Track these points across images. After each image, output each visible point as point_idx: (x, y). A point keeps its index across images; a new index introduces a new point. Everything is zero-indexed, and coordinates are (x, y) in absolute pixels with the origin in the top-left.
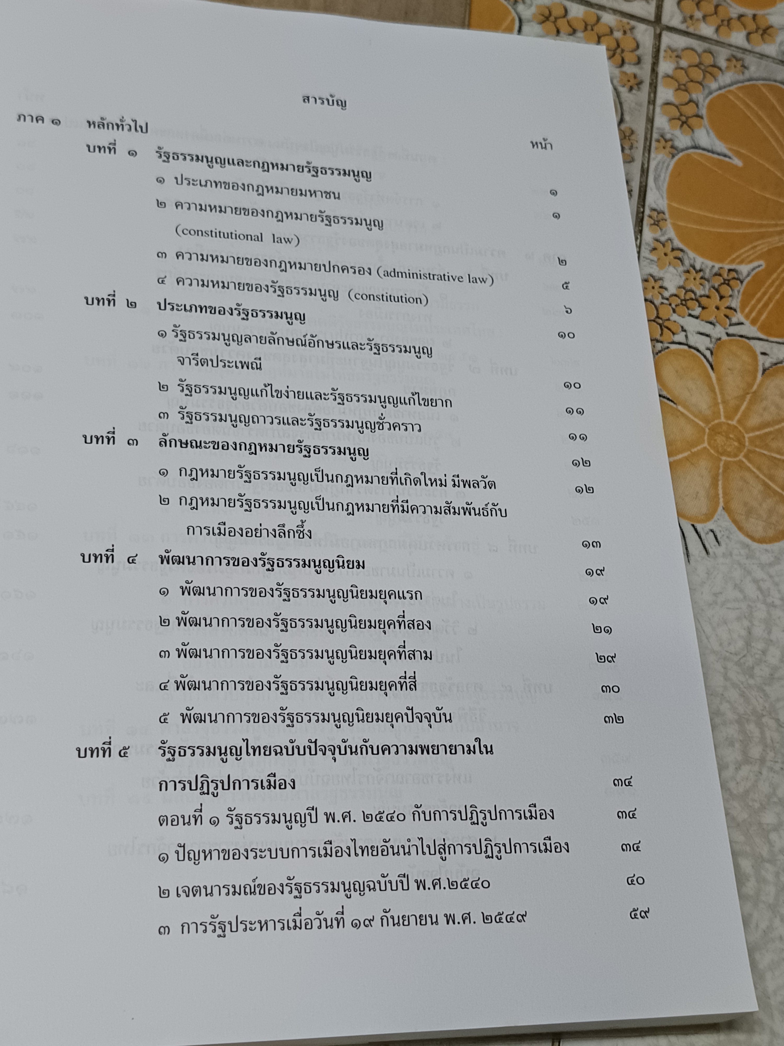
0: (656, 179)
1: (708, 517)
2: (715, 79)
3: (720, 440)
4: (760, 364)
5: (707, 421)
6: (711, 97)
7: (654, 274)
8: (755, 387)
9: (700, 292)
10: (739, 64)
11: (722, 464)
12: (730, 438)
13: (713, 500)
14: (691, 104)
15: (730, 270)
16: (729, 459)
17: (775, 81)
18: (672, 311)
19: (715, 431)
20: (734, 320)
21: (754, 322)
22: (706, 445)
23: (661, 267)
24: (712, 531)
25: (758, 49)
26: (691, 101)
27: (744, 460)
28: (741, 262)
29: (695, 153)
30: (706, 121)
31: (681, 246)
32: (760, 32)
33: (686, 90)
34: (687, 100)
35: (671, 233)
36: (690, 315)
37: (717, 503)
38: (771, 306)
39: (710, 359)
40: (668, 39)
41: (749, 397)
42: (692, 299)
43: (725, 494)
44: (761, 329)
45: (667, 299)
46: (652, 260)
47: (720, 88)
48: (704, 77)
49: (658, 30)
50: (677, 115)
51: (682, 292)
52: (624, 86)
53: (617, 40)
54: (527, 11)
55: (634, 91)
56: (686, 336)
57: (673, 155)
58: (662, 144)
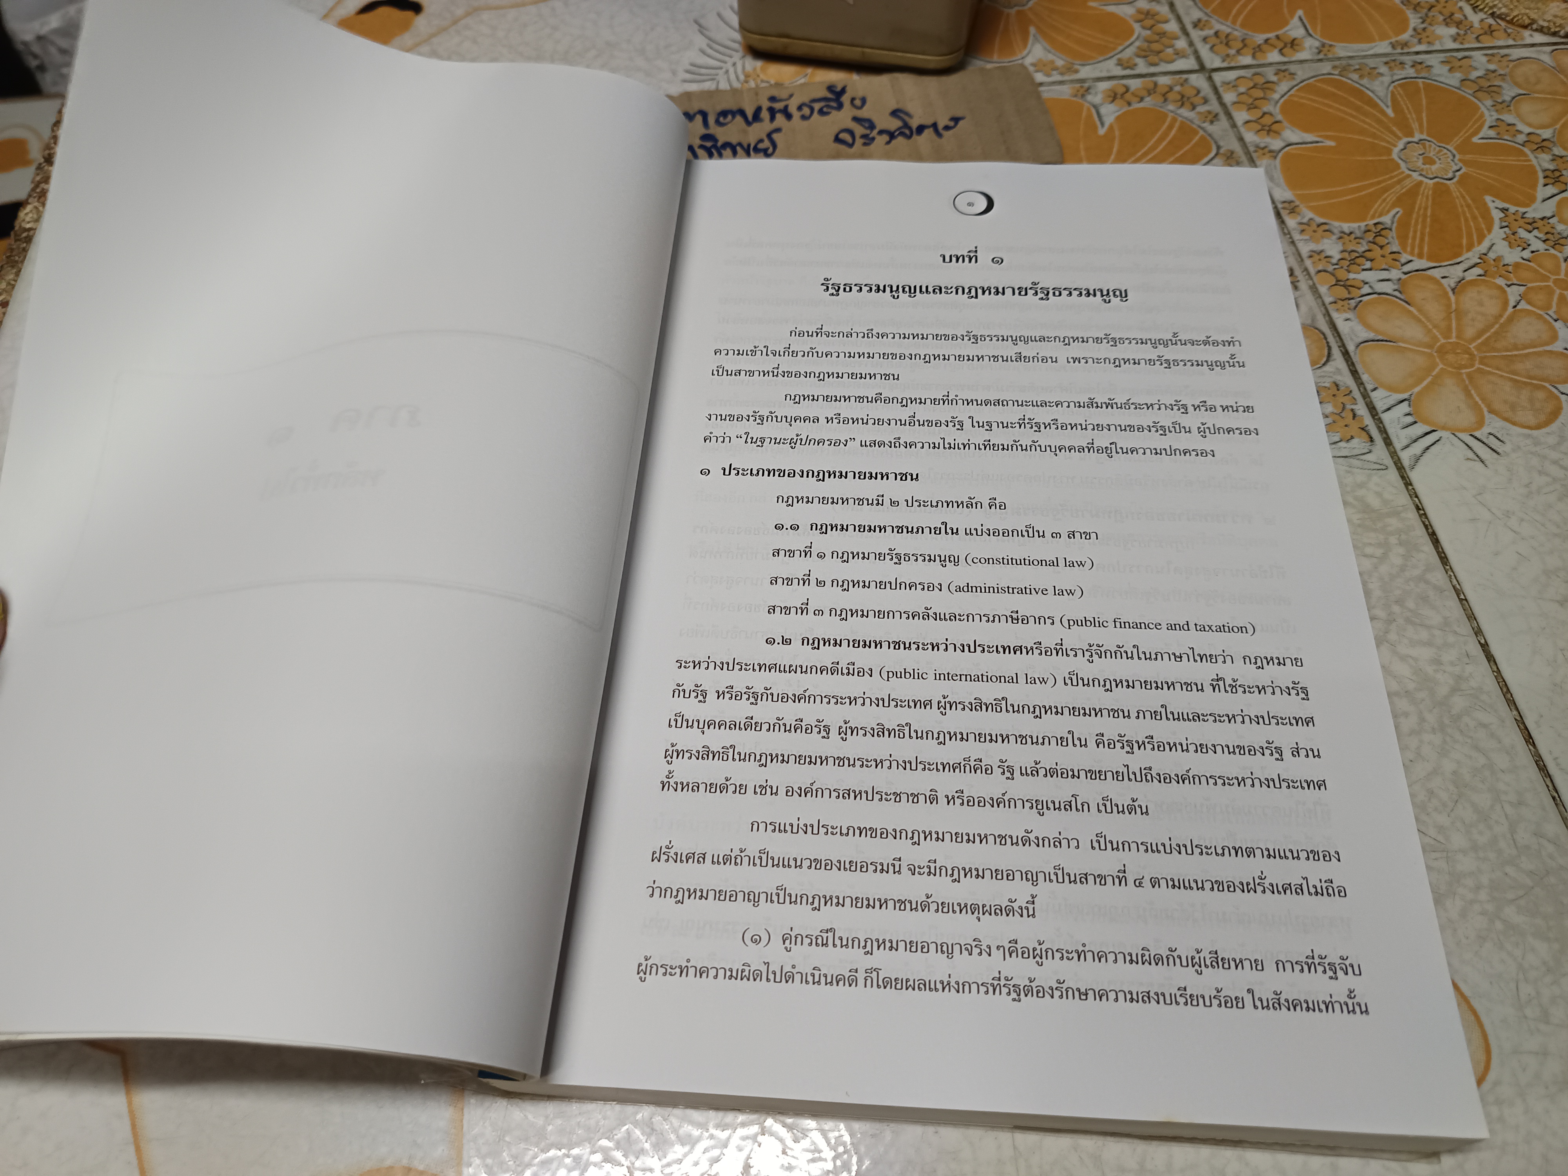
0: (1272, 178)
1: (1480, 423)
2: (1275, 91)
3: (1450, 357)
4: (1446, 286)
5: (1430, 346)
6: (1279, 105)
7: (1315, 249)
8: (1454, 306)
9: (1361, 249)
10: (1286, 74)
11: (1464, 376)
12: (1459, 353)
13: (1475, 407)
14: (1266, 116)
15: (1375, 224)
16: (1468, 370)
17: (1324, 75)
18: (1346, 272)
19: (1442, 352)
20: (1403, 260)
21: (1420, 256)
22: (1441, 366)
23: (1317, 241)
24: (1490, 434)
25: (1294, 59)
26: (1264, 114)
27: (1480, 366)
28: (1380, 215)
29: (1292, 149)
30: (1285, 124)
31: (1322, 220)
32: (1289, 46)
33: (1256, 107)
34: (1261, 114)
35: (1309, 215)
36: (1364, 270)
37: (1481, 410)
38: (1426, 239)
39: (1402, 297)
40: (1218, 77)
41: (1453, 315)
42: (1358, 257)
43: (1483, 400)
44: (1430, 259)
45: (1337, 264)
46: (1306, 240)
47: (1283, 96)
48: (1265, 93)
49: (1207, 75)
50: (1259, 127)
51: (1346, 255)
52: (1204, 122)
53: (1179, 93)
54: (1096, 98)
55: (1215, 123)
56: (1371, 287)
57: (1275, 157)
58: (1261, 152)
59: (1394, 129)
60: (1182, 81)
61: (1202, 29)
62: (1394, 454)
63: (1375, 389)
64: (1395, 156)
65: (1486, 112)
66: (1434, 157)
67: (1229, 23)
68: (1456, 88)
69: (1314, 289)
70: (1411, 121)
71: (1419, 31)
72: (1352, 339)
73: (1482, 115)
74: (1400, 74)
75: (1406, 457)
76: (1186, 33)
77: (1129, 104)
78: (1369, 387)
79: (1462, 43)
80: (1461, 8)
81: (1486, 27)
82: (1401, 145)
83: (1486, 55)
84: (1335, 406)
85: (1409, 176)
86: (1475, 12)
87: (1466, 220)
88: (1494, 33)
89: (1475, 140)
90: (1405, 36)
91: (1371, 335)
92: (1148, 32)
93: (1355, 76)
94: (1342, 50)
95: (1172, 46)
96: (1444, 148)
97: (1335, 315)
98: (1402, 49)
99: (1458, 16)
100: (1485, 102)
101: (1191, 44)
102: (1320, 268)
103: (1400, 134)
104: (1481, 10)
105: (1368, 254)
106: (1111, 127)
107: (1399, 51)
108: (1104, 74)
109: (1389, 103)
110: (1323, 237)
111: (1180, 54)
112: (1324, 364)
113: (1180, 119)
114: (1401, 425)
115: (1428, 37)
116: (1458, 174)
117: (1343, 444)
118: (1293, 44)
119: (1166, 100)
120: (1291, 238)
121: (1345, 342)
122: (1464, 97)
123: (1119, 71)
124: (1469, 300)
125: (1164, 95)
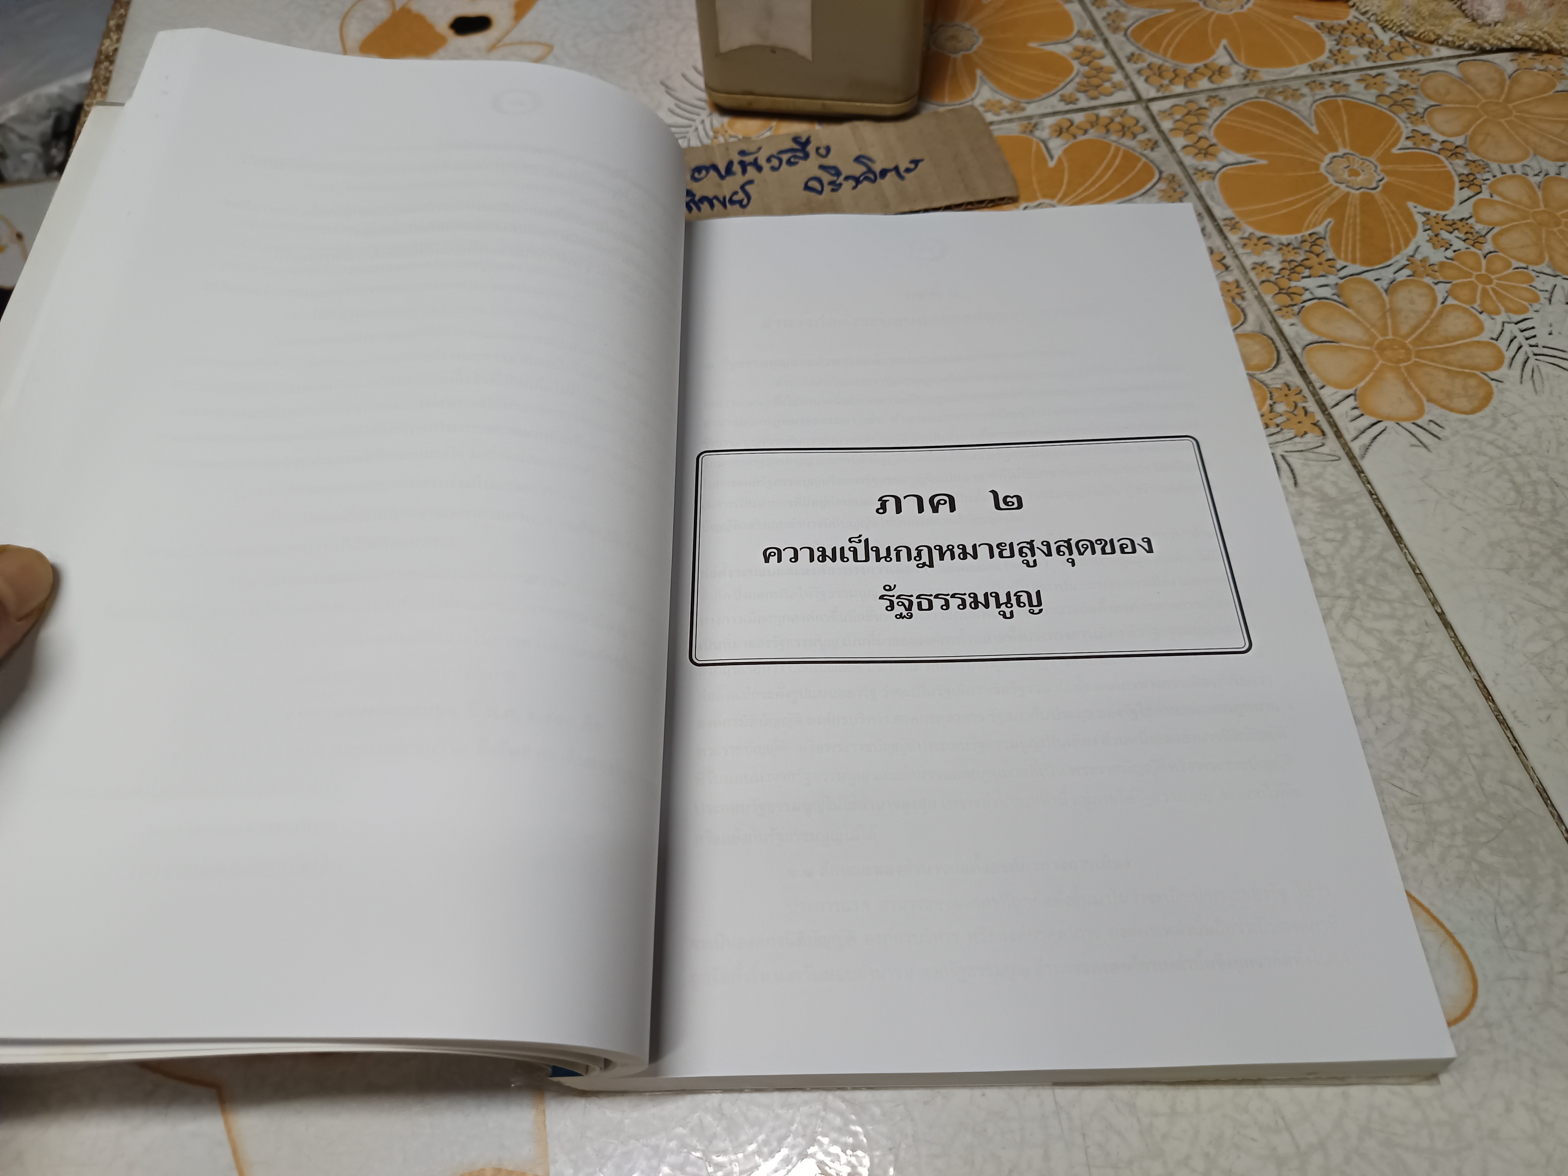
0: (1212, 198)
1: (1421, 412)
2: (1208, 117)
3: (1389, 353)
4: (1379, 287)
5: (1369, 344)
6: (1213, 129)
7: (1257, 261)
8: (1388, 306)
9: (1299, 258)
10: (1217, 99)
11: (1403, 370)
12: (1396, 349)
13: (1415, 397)
14: (1203, 140)
15: (1310, 235)
16: (1406, 364)
17: (1251, 98)
18: (1287, 281)
19: (1381, 348)
20: (1339, 266)
21: (1354, 261)
22: (1381, 362)
23: (1259, 254)
24: (1431, 421)
25: (1222, 85)
26: (1200, 138)
27: (1416, 359)
28: (1315, 226)
29: (1228, 170)
30: (1220, 146)
31: (1262, 234)
32: (1217, 73)
33: (1191, 133)
34: (1196, 139)
35: (1249, 230)
36: (1303, 277)
37: (1420, 400)
38: (1358, 245)
39: (1341, 301)
40: (1155, 107)
41: (1388, 314)
42: (1297, 266)
43: (1422, 390)
44: (1363, 263)
45: (1278, 274)
46: (1248, 253)
47: (1215, 121)
48: (1199, 119)
49: (1144, 105)
50: (1197, 151)
51: (1286, 265)
52: (1145, 150)
53: (1120, 124)
54: (1044, 134)
55: (1156, 150)
56: (1311, 293)
57: (1214, 178)
58: (1200, 174)
59: (1320, 145)
60: (1121, 112)
61: (1135, 63)
62: (1345, 446)
63: (1323, 387)
64: (1322, 170)
65: (1402, 124)
66: (1358, 170)
67: (1160, 55)
68: (1372, 103)
69: (1259, 298)
70: (1334, 137)
71: (1335, 52)
72: (1298, 343)
73: (1399, 127)
74: (1320, 93)
75: (1356, 447)
76: (1122, 68)
77: (1075, 137)
78: (1317, 385)
79: (1374, 62)
80: (1371, 28)
81: (1396, 45)
82: (1327, 160)
83: (1398, 71)
84: (1288, 405)
85: (1337, 188)
86: (1385, 31)
87: (1392, 226)
88: (1404, 50)
89: (1395, 151)
90: (1323, 58)
91: (1315, 338)
92: (1086, 68)
93: (1280, 98)
94: (1266, 74)
95: (1109, 80)
96: (1366, 160)
97: (1281, 321)
98: (1321, 70)
99: (1369, 36)
100: (1400, 115)
101: (1127, 77)
102: (1264, 278)
103: (1325, 150)
104: (1390, 29)
105: (1306, 263)
106: (1060, 160)
107: (1318, 72)
108: (1049, 110)
109: (1313, 121)
110: (1263, 250)
111: (1117, 87)
112: (1275, 367)
113: (1123, 148)
114: (1349, 419)
115: (1343, 58)
116: (1381, 183)
117: (1298, 439)
118: (1221, 71)
119: (1108, 131)
120: (1234, 252)
121: (1293, 346)
122: (1382, 112)
123: (1062, 107)
124: (1402, 298)
125: (1106, 127)
